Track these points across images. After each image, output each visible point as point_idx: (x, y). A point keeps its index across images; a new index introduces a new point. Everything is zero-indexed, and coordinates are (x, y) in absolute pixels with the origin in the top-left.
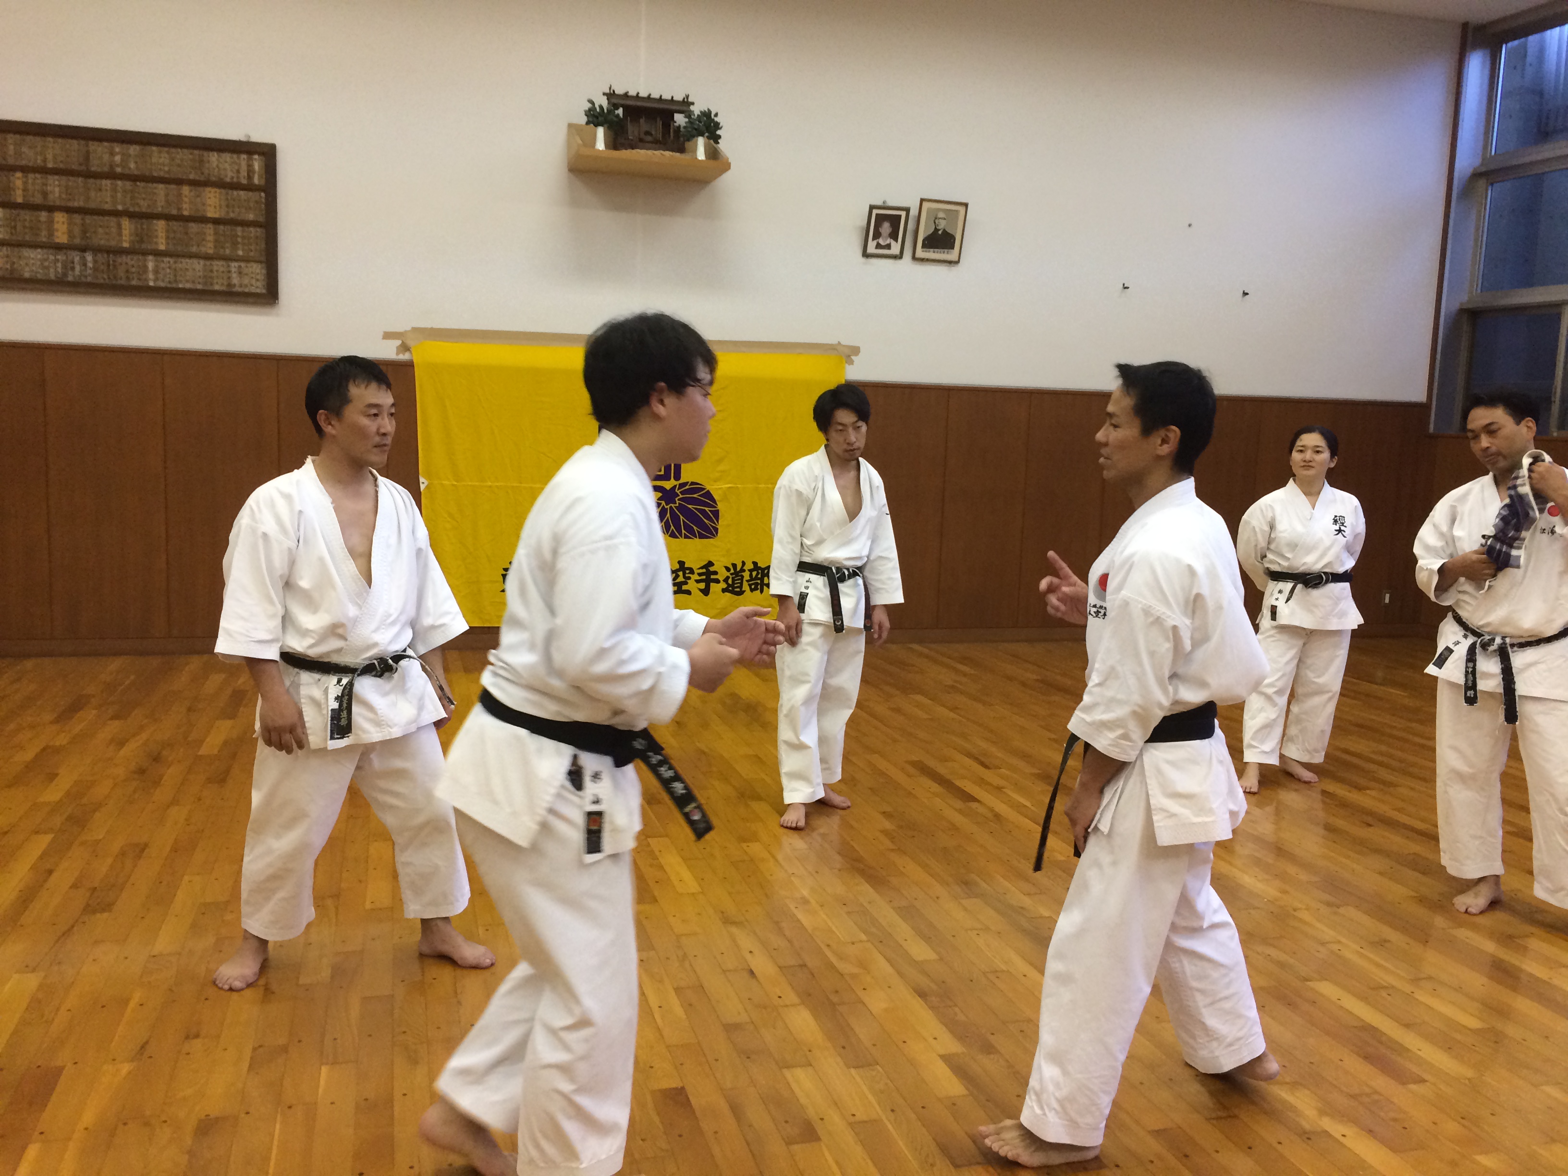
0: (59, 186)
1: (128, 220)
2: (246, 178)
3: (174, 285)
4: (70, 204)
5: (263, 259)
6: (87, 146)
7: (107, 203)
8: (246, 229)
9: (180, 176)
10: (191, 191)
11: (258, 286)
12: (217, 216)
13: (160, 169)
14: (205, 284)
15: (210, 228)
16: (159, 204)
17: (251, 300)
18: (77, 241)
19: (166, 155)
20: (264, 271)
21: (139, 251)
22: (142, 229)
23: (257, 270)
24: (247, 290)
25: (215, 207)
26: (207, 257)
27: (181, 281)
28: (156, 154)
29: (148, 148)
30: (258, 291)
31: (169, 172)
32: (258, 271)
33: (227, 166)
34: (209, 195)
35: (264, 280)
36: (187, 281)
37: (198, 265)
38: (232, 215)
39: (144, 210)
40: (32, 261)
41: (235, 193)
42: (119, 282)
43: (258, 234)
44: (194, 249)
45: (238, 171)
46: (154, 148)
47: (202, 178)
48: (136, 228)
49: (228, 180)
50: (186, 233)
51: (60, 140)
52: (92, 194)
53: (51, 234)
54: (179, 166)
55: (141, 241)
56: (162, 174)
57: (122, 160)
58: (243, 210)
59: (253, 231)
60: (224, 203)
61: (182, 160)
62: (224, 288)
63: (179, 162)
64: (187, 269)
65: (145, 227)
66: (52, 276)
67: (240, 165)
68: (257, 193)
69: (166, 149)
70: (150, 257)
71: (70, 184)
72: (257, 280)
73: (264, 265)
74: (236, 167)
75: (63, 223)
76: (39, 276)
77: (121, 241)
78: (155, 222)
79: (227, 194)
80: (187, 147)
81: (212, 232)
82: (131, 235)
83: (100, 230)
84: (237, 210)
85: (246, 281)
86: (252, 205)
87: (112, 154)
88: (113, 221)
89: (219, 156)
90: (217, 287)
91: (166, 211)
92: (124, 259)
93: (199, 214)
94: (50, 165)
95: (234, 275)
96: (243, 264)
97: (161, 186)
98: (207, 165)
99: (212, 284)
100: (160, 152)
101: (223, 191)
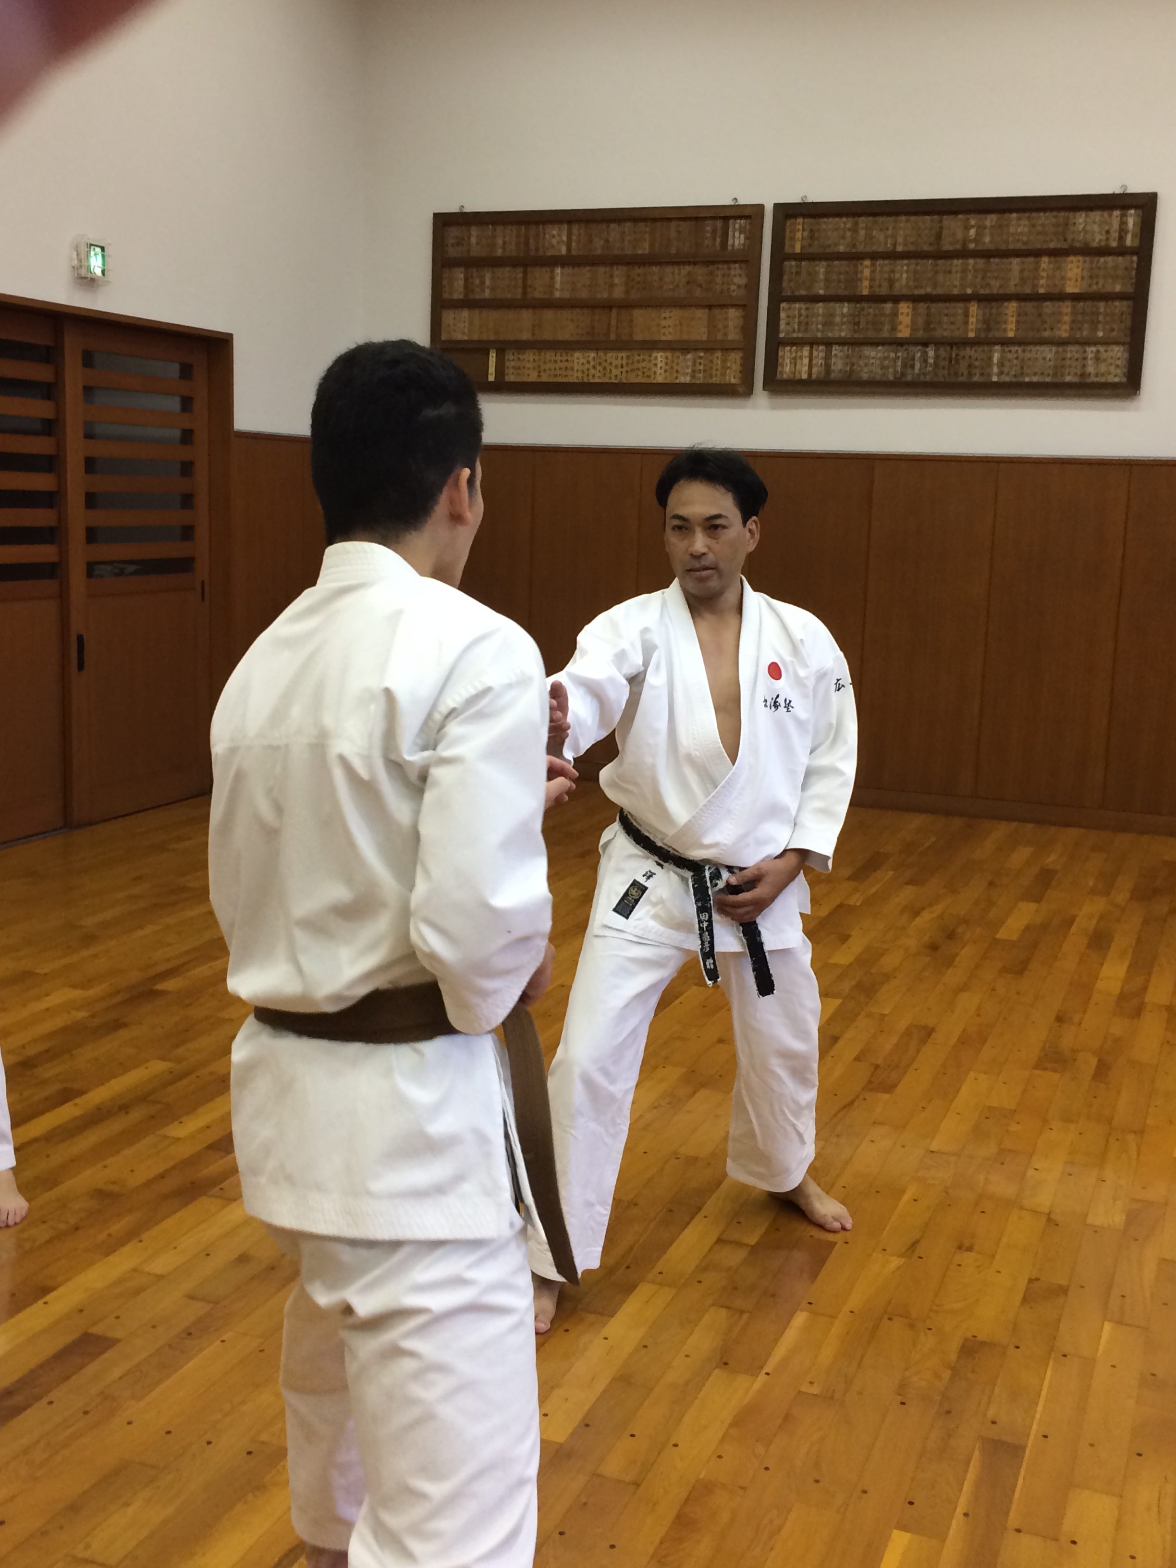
0: (907, 272)
1: (976, 305)
2: (1117, 239)
3: (1021, 379)
4: (916, 292)
5: (1128, 339)
6: (941, 221)
7: (956, 286)
8: (1110, 303)
9: (1039, 246)
10: (1049, 263)
11: (1116, 375)
12: (1076, 291)
13: (1018, 241)
14: (1055, 375)
15: (1067, 307)
16: (1012, 283)
17: (1107, 392)
18: (920, 334)
19: (1026, 222)
20: (1126, 355)
21: (984, 342)
22: (991, 314)
23: (1118, 353)
24: (1103, 380)
25: (1077, 280)
26: (1062, 343)
27: (1028, 375)
28: (1014, 222)
29: (1007, 215)
30: (1117, 380)
31: (1025, 243)
32: (1119, 355)
33: (1096, 228)
34: (1070, 266)
35: (1125, 366)
36: (1035, 374)
37: (1048, 353)
38: (1094, 288)
39: (995, 291)
40: (872, 361)
41: (1102, 260)
42: (961, 379)
43: (1125, 309)
44: (1047, 334)
45: (1108, 232)
46: (1014, 215)
47: (1065, 246)
48: (984, 314)
49: (1095, 245)
50: (1040, 315)
51: (913, 218)
52: (940, 277)
53: (894, 329)
54: (1039, 233)
55: (989, 329)
56: (1019, 246)
57: (977, 234)
58: (1110, 280)
59: (1120, 306)
60: (1086, 274)
61: (1043, 225)
62: (1076, 380)
63: (1039, 228)
64: (1036, 359)
65: (994, 311)
66: (891, 378)
67: (1111, 224)
68: (1128, 258)
69: (1027, 215)
70: (998, 347)
71: (919, 268)
72: (1117, 366)
73: (1127, 347)
74: (1107, 228)
75: (908, 314)
76: (878, 377)
77: (967, 330)
78: (1006, 304)
79: (1091, 262)
80: (1052, 210)
81: (1069, 310)
82: (977, 321)
83: (945, 319)
84: (1101, 282)
85: (1103, 368)
86: (1119, 272)
87: (967, 228)
88: (959, 307)
89: (1087, 216)
90: (1068, 379)
91: (1019, 290)
92: (968, 352)
93: (1056, 290)
94: (899, 249)
95: (1090, 362)
96: (1101, 349)
97: (1018, 260)
98: (1072, 228)
99: (1062, 375)
100: (1019, 219)
101: (1088, 259)
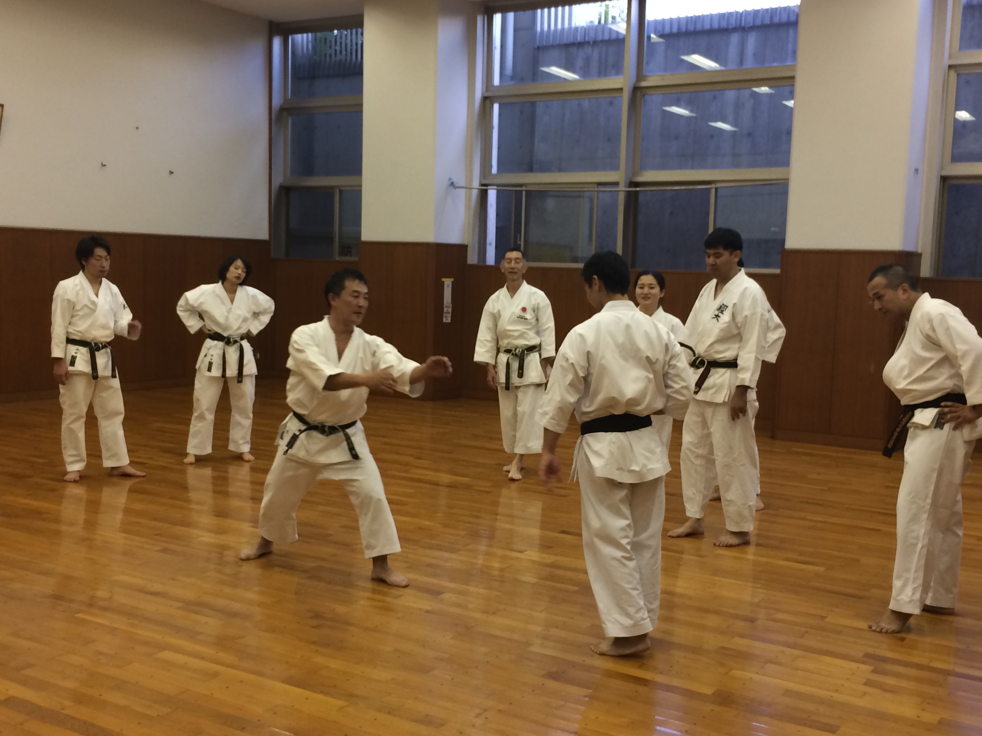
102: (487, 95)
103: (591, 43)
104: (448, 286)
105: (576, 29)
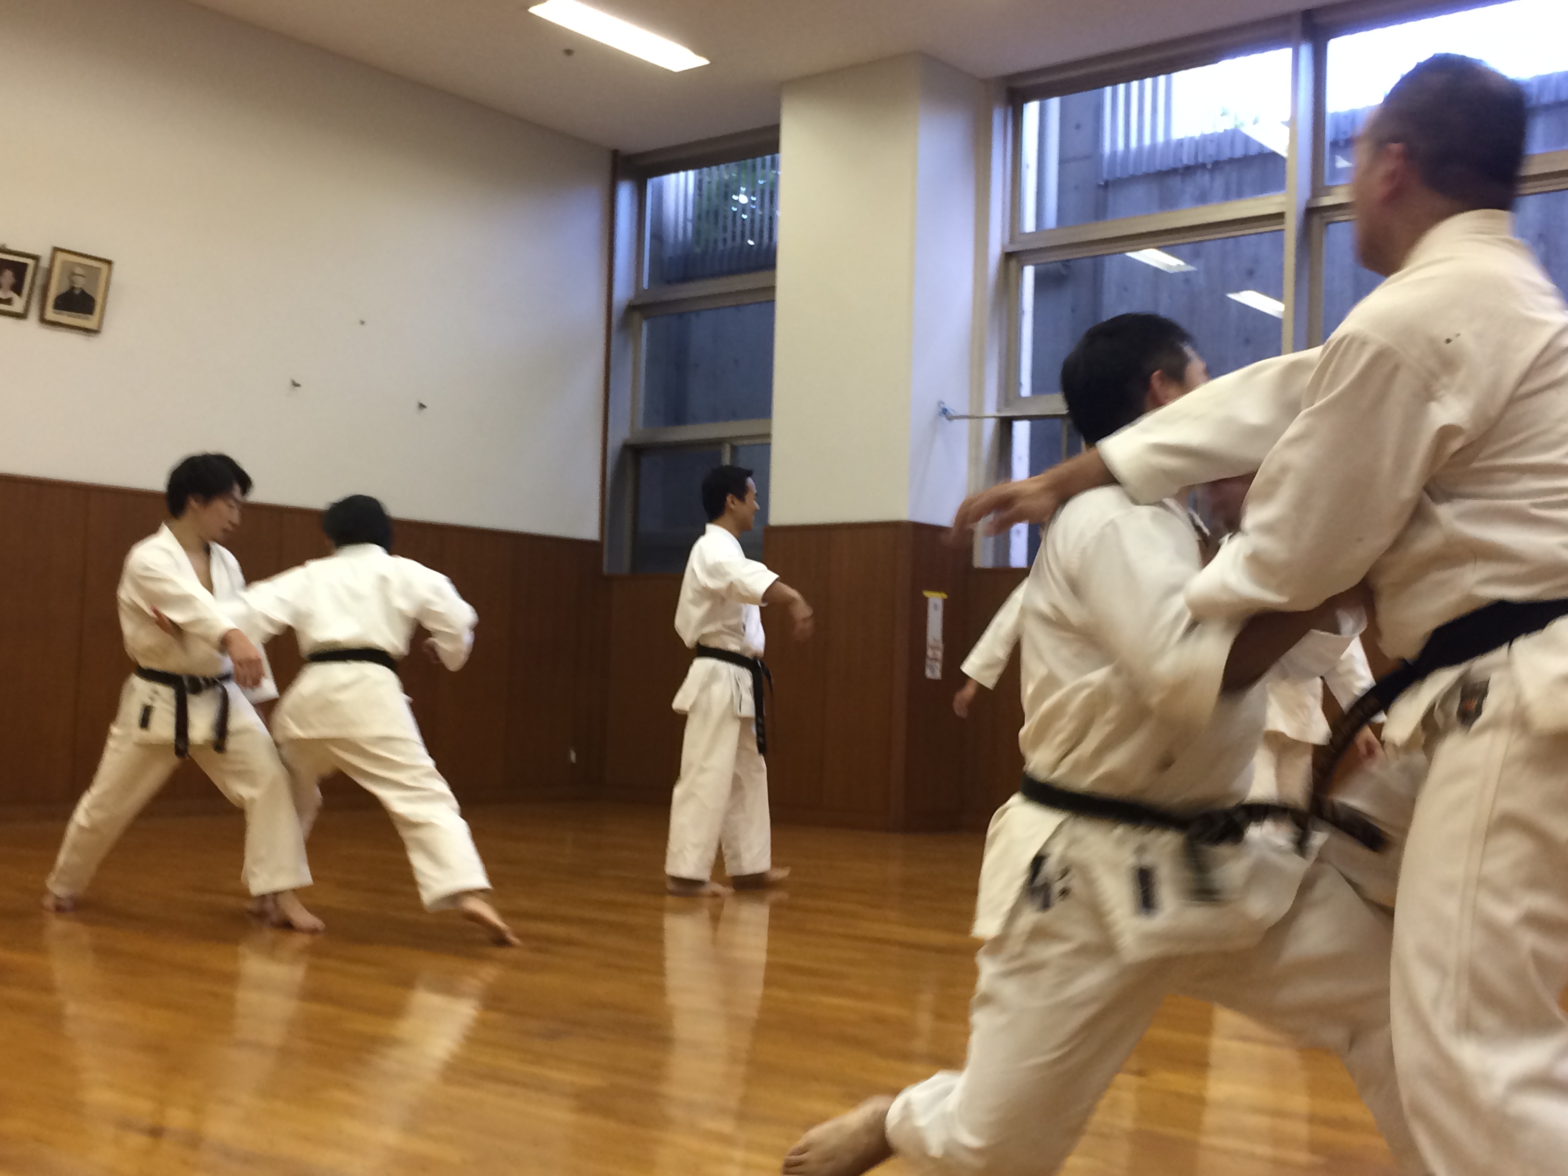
102: (1011, 249)
103: (1209, 166)
104: (936, 607)
105: (1180, 143)
